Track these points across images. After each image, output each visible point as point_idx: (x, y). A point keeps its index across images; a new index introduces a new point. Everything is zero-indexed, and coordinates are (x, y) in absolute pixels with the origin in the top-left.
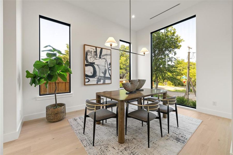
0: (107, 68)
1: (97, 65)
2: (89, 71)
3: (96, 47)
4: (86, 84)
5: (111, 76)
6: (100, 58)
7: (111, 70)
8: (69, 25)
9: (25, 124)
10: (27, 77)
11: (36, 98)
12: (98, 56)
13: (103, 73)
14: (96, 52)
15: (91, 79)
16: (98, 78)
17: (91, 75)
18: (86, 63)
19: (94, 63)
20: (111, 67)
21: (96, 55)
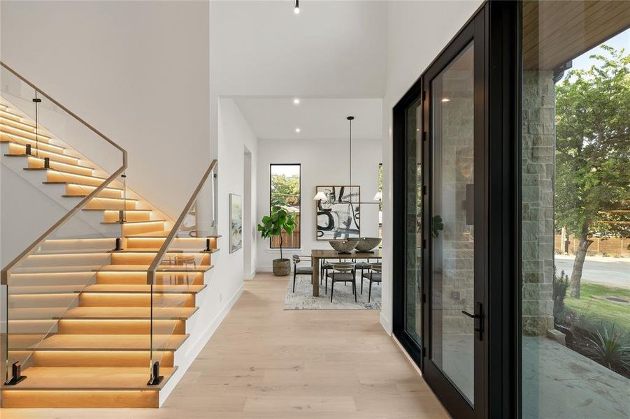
0: (352, 216)
1: (336, 212)
2: (323, 221)
3: (334, 187)
4: (319, 238)
5: (359, 228)
6: (340, 200)
7: (359, 218)
8: (300, 164)
9: (258, 273)
10: (259, 230)
11: (267, 250)
12: (337, 199)
13: (344, 223)
14: (334, 193)
15: (325, 232)
16: (337, 231)
17: (326, 226)
18: (318, 211)
19: (330, 210)
20: (359, 213)
21: (334, 197)
